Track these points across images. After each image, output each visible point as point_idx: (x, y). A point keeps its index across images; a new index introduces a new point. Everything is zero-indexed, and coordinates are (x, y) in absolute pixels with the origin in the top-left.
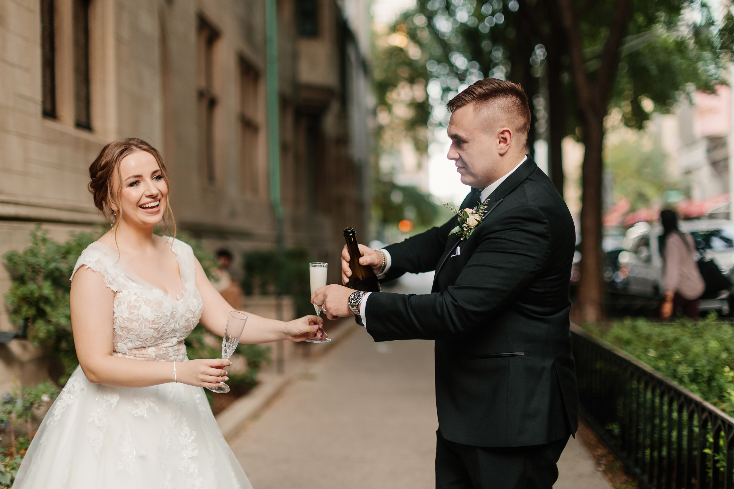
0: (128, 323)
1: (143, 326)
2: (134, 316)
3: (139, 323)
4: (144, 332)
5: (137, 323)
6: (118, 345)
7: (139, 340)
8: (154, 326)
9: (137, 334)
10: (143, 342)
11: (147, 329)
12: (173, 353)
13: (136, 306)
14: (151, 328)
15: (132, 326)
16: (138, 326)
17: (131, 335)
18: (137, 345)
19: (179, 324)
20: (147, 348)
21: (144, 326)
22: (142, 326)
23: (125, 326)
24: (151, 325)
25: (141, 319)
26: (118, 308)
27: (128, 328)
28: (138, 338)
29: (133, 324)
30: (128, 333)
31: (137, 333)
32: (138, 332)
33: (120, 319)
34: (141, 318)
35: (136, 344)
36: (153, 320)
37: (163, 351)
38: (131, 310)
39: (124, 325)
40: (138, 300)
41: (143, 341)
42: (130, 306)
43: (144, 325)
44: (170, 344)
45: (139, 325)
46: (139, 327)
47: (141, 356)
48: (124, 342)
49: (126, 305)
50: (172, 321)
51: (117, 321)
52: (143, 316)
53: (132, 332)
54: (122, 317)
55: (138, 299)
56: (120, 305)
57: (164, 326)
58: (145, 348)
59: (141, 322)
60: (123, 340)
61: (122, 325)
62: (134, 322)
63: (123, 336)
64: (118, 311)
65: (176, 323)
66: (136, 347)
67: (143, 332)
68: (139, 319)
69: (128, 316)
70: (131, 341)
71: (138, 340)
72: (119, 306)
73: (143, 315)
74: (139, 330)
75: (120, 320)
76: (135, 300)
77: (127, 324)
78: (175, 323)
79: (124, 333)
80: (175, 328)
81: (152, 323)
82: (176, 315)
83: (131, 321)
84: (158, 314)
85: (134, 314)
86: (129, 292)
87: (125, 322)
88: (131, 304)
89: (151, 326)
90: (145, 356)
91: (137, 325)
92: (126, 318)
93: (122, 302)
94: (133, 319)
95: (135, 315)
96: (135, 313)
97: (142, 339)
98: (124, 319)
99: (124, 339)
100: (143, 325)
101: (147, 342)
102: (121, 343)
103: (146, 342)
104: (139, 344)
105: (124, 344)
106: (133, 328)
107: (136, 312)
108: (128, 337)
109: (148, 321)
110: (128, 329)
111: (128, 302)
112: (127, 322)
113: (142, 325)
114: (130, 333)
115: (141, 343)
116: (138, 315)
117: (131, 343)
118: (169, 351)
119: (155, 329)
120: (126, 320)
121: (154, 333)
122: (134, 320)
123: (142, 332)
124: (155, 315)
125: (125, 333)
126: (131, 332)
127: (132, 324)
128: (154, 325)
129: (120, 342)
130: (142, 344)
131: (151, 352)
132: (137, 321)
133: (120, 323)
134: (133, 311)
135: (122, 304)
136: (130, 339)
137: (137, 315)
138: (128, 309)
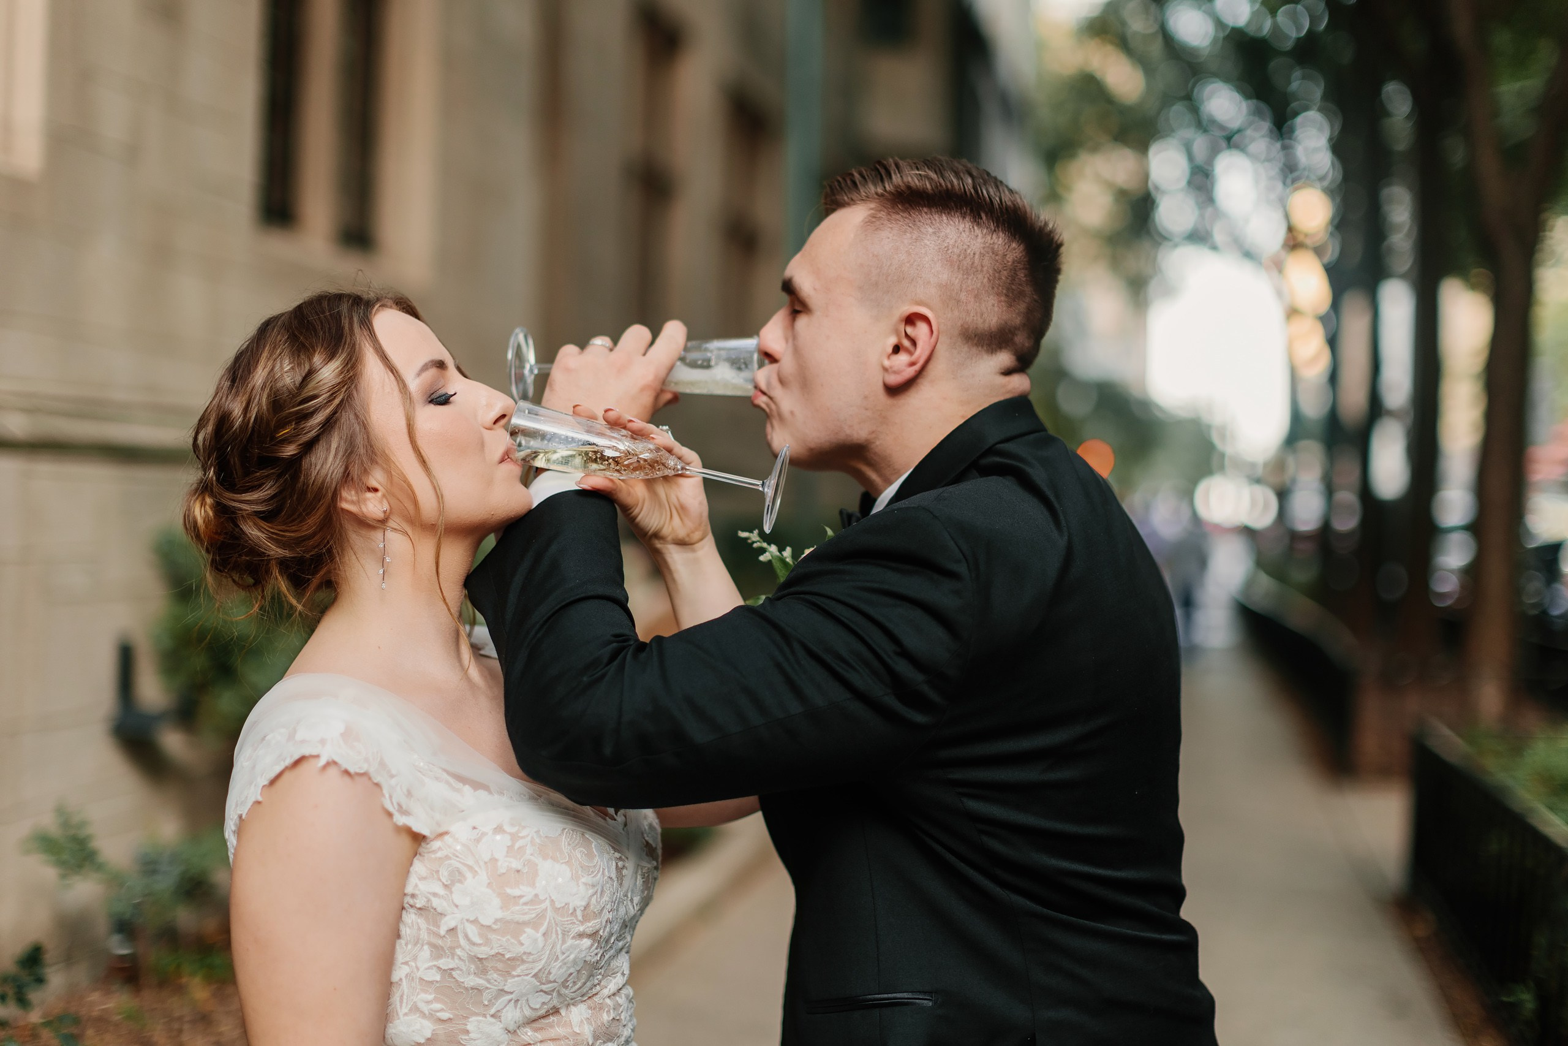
0: (504, 939)
1: (557, 934)
2: (525, 907)
3: (543, 929)
5: (537, 931)
6: (469, 1027)
8: (590, 924)
9: (540, 970)
10: (555, 994)
11: (570, 942)
13: (518, 871)
14: (581, 935)
15: (522, 944)
16: (541, 943)
17: (516, 979)
20: (563, 1012)
21: (560, 936)
22: (554, 936)
23: (493, 952)
26: (451, 892)
27: (507, 956)
29: (525, 935)
31: (540, 967)
32: (543, 962)
33: (473, 932)
34: (546, 909)
35: (532, 1006)
36: (584, 903)
38: (509, 891)
39: (492, 949)
40: (519, 848)
41: (553, 990)
42: (500, 876)
45: (544, 934)
46: (546, 940)
48: (493, 1011)
49: (483, 876)
51: (458, 941)
52: (552, 901)
53: (523, 967)
54: (475, 922)
55: (517, 846)
56: (460, 881)
59: (549, 923)
60: (486, 1003)
61: (483, 952)
63: (487, 988)
64: (457, 906)
66: (535, 1015)
68: (541, 916)
69: (499, 914)
70: (517, 1001)
72: (458, 885)
76: (507, 852)
79: (489, 977)
83: (514, 928)
85: (522, 900)
86: (474, 828)
87: (493, 937)
89: (581, 929)
91: (539, 935)
92: (495, 922)
93: (464, 869)
95: (526, 904)
97: (555, 981)
98: (489, 927)
99: (490, 1001)
100: (556, 931)
102: (481, 1018)
104: (544, 1003)
107: (525, 891)
108: (506, 988)
109: (572, 913)
110: (509, 959)
111: (486, 863)
113: (554, 930)
114: (514, 973)
115: (550, 996)
116: (535, 900)
117: (516, 1007)
119: (593, 935)
120: (495, 930)
122: (525, 924)
124: (586, 884)
125: (495, 976)
126: (519, 965)
127: (521, 938)
129: (477, 1014)
130: (552, 998)
132: (535, 924)
133: (474, 944)
134: (516, 892)
135: (469, 875)
136: (512, 993)
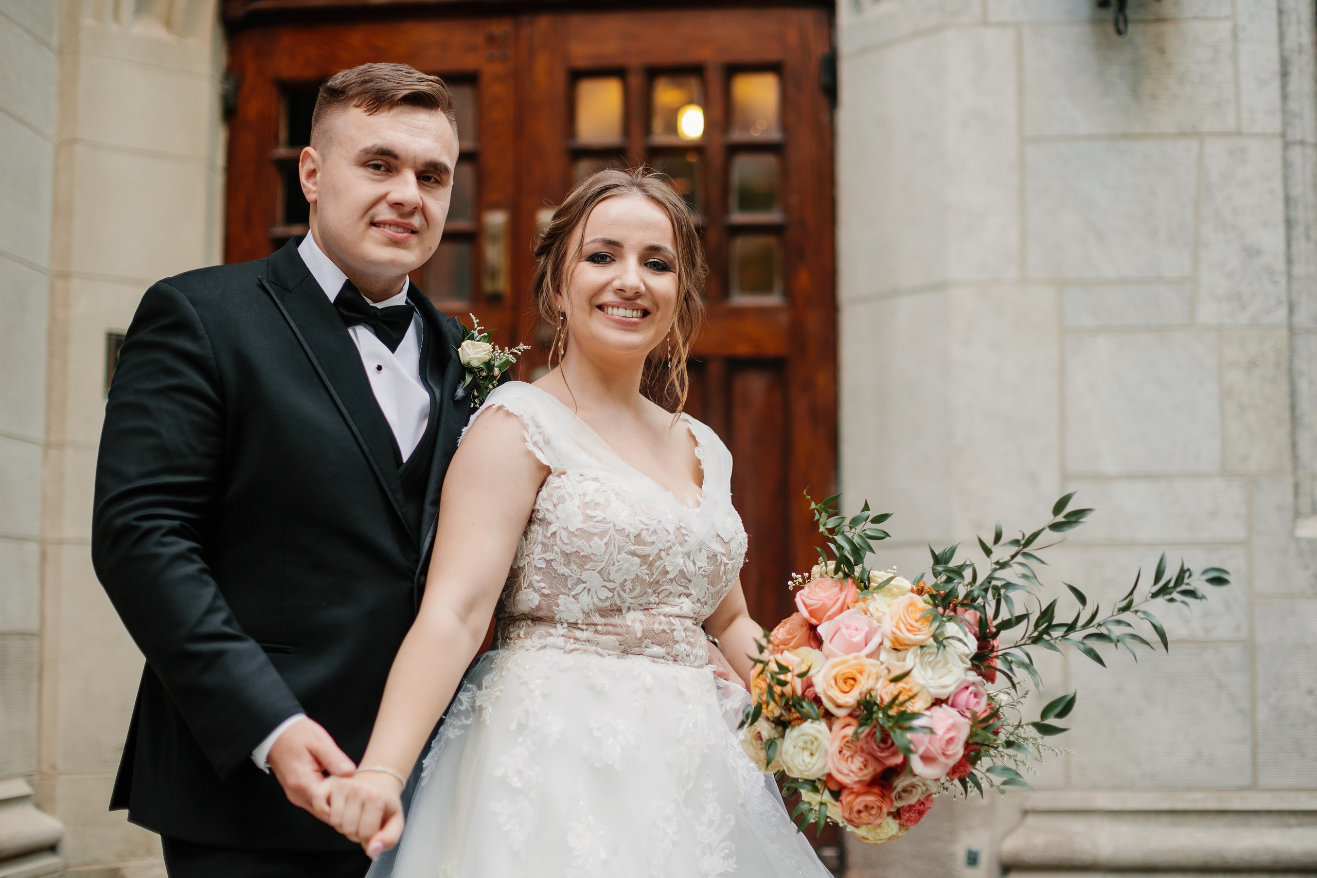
4: (619, 562)
7: (607, 584)
12: (683, 634)
18: (600, 600)
19: (695, 564)
24: (634, 545)
25: (612, 531)
28: (604, 581)
30: (582, 567)
37: (660, 623)
43: (616, 545)
44: (676, 610)
47: (610, 628)
50: (680, 549)
57: (663, 554)
58: (620, 610)
62: (596, 538)
65: (689, 557)
67: (616, 562)
71: (605, 586)
73: (616, 522)
74: (607, 557)
75: (562, 537)
77: (580, 544)
78: (686, 557)
80: (685, 568)
81: (634, 541)
82: (686, 538)
84: (648, 522)
88: (587, 500)
90: (619, 630)
94: (592, 530)
96: (596, 517)
101: (625, 592)
103: (622, 593)
105: (573, 596)
106: (592, 554)
112: (580, 540)
118: (673, 627)
121: (641, 566)
123: (614, 564)
128: (640, 545)
131: (632, 622)
137: (601, 521)
138: (581, 511)
